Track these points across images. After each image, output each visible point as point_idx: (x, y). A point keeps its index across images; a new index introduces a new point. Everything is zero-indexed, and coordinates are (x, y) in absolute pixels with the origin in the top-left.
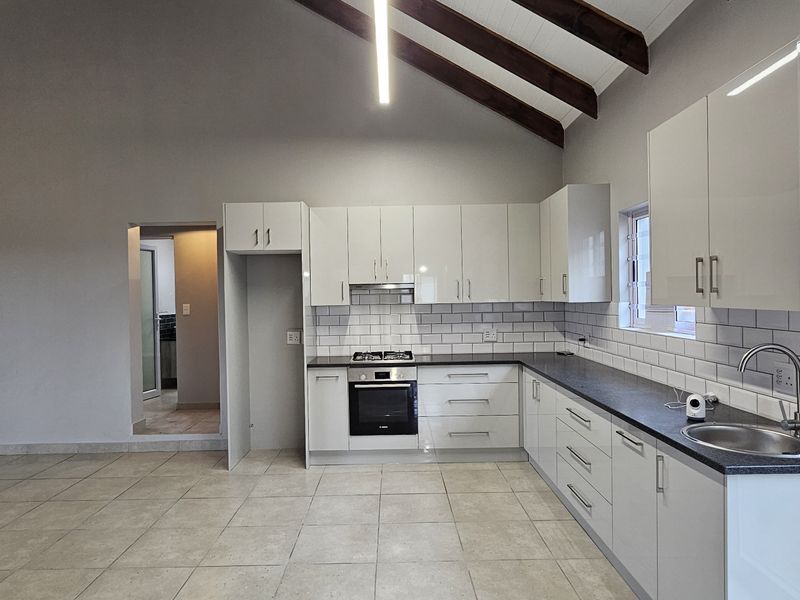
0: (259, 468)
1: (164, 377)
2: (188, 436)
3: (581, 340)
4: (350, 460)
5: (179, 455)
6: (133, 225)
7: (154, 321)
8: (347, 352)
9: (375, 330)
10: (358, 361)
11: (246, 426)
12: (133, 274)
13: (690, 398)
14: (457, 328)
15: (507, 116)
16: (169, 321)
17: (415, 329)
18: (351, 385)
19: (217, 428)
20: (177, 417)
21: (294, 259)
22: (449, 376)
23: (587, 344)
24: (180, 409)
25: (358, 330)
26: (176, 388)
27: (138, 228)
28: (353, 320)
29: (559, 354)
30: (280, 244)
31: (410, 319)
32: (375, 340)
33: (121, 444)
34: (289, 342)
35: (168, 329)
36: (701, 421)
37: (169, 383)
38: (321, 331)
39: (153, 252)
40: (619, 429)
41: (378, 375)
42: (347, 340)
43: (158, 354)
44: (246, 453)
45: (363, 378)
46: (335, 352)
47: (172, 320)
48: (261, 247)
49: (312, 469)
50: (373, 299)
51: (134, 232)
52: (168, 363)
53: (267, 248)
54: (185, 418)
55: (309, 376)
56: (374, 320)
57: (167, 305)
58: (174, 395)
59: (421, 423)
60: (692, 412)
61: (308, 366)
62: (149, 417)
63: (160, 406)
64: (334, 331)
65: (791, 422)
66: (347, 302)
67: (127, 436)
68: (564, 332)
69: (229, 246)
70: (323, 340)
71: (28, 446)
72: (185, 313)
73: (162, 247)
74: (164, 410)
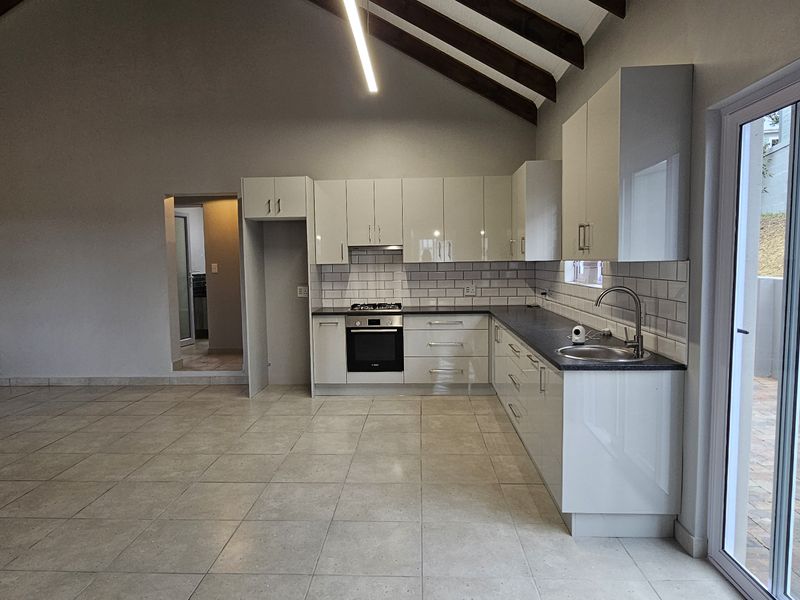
0: (274, 397)
1: (198, 328)
2: (216, 373)
3: (542, 294)
4: (348, 392)
5: (211, 387)
6: (168, 196)
7: (188, 279)
8: (347, 304)
9: (372, 285)
10: (355, 311)
11: (264, 365)
12: (170, 237)
13: (576, 328)
14: (441, 284)
15: (486, 97)
16: (201, 279)
17: (406, 283)
18: (348, 330)
19: (240, 366)
20: (209, 359)
21: (300, 225)
22: (430, 323)
23: (547, 298)
24: (210, 353)
25: (356, 285)
26: (207, 338)
27: (172, 198)
28: (353, 277)
29: (529, 306)
30: (288, 212)
31: (401, 276)
32: (372, 294)
33: (163, 379)
34: (299, 295)
35: (200, 286)
36: (582, 344)
37: (202, 334)
38: (326, 286)
39: (185, 218)
40: (530, 354)
41: (371, 322)
42: (348, 294)
43: (192, 309)
44: (265, 385)
45: (358, 324)
46: (337, 304)
47: (204, 279)
48: (272, 215)
49: (316, 399)
50: (370, 259)
51: (169, 202)
52: (201, 316)
53: (278, 216)
54: (215, 360)
55: (314, 322)
56: (371, 277)
57: (198, 266)
58: (206, 344)
59: (407, 362)
60: (576, 338)
61: (313, 314)
62: (186, 359)
63: (195, 351)
64: (337, 286)
65: (631, 342)
66: (346, 260)
67: (168, 372)
68: (534, 288)
69: (247, 214)
70: (328, 294)
71: (90, 379)
72: (213, 271)
73: (193, 213)
74: (198, 354)
